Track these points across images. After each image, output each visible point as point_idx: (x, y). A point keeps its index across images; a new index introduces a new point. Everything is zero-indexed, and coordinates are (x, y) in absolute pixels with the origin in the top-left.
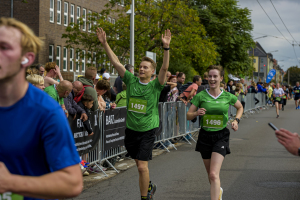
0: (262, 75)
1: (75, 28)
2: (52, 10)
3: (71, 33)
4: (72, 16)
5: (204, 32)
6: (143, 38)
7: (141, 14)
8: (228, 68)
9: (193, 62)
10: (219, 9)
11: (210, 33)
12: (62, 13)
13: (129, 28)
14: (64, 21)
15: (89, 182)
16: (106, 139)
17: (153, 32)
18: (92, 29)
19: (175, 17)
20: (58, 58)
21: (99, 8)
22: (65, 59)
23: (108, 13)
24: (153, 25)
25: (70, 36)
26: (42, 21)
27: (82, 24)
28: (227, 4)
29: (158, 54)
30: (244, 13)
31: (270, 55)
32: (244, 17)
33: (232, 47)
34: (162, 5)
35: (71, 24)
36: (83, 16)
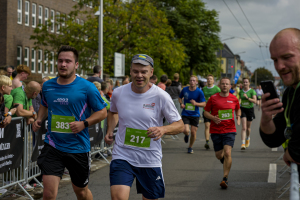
0: (230, 76)
1: (44, 29)
2: (20, 11)
3: (40, 34)
4: (40, 17)
5: (173, 34)
6: (112, 40)
7: (110, 15)
8: (197, 69)
9: (162, 64)
10: (187, 11)
11: (179, 34)
12: (30, 14)
13: (98, 29)
14: (32, 22)
17: (121, 33)
18: (60, 30)
19: (144, 19)
20: (26, 59)
21: (68, 9)
22: (33, 60)
23: (76, 15)
24: (122, 27)
25: (38, 38)
26: (10, 23)
28: (195, 5)
29: (127, 56)
30: (212, 15)
31: (238, 57)
32: (212, 18)
33: (200, 48)
34: (130, 7)
35: (39, 25)
36: (51, 17)
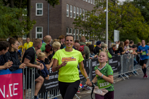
1: (79, 19)
2: (68, 10)
3: (77, 22)
4: (78, 13)
6: (113, 23)
7: (112, 11)
9: (138, 35)
11: (146, 20)
12: (73, 12)
13: (106, 18)
14: (73, 16)
15: (84, 94)
16: (92, 73)
17: (117, 20)
18: (87, 19)
19: (129, 13)
21: (91, 9)
22: (74, 34)
23: (95, 12)
26: (63, 16)
27: (83, 17)
29: (120, 31)
34: (122, 7)
35: (77, 17)
36: (83, 13)
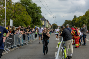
0: (45, 26)
6: (9, 16)
7: (8, 8)
8: (35, 24)
11: (29, 14)
17: (12, 13)
19: (19, 9)
29: (14, 20)
31: (47, 20)
32: (39, 9)
33: (36, 18)
34: (15, 6)
